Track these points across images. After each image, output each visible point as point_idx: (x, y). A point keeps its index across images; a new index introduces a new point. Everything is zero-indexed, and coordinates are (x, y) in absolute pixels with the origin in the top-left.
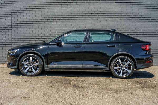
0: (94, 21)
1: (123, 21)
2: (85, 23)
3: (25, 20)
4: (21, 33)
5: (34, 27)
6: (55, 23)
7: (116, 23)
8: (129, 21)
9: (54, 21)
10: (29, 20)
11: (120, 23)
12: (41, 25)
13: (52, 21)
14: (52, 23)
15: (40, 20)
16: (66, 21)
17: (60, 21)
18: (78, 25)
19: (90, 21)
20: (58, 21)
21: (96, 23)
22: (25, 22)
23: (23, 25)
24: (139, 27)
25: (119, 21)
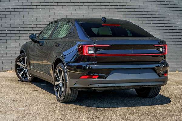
0: (113, 7)
1: (155, 6)
2: (100, 10)
3: (12, 7)
4: (6, 26)
5: (25, 16)
6: (57, 10)
7: (145, 10)
8: (164, 6)
9: (55, 7)
10: (17, 7)
11: (150, 10)
12: (35, 13)
13: (52, 7)
14: (51, 10)
15: (35, 7)
16: (73, 7)
17: (64, 7)
18: (90, 14)
19: (107, 7)
20: (61, 7)
21: (116, 10)
22: (13, 10)
23: (9, 13)
24: (179, 15)
25: (149, 6)
